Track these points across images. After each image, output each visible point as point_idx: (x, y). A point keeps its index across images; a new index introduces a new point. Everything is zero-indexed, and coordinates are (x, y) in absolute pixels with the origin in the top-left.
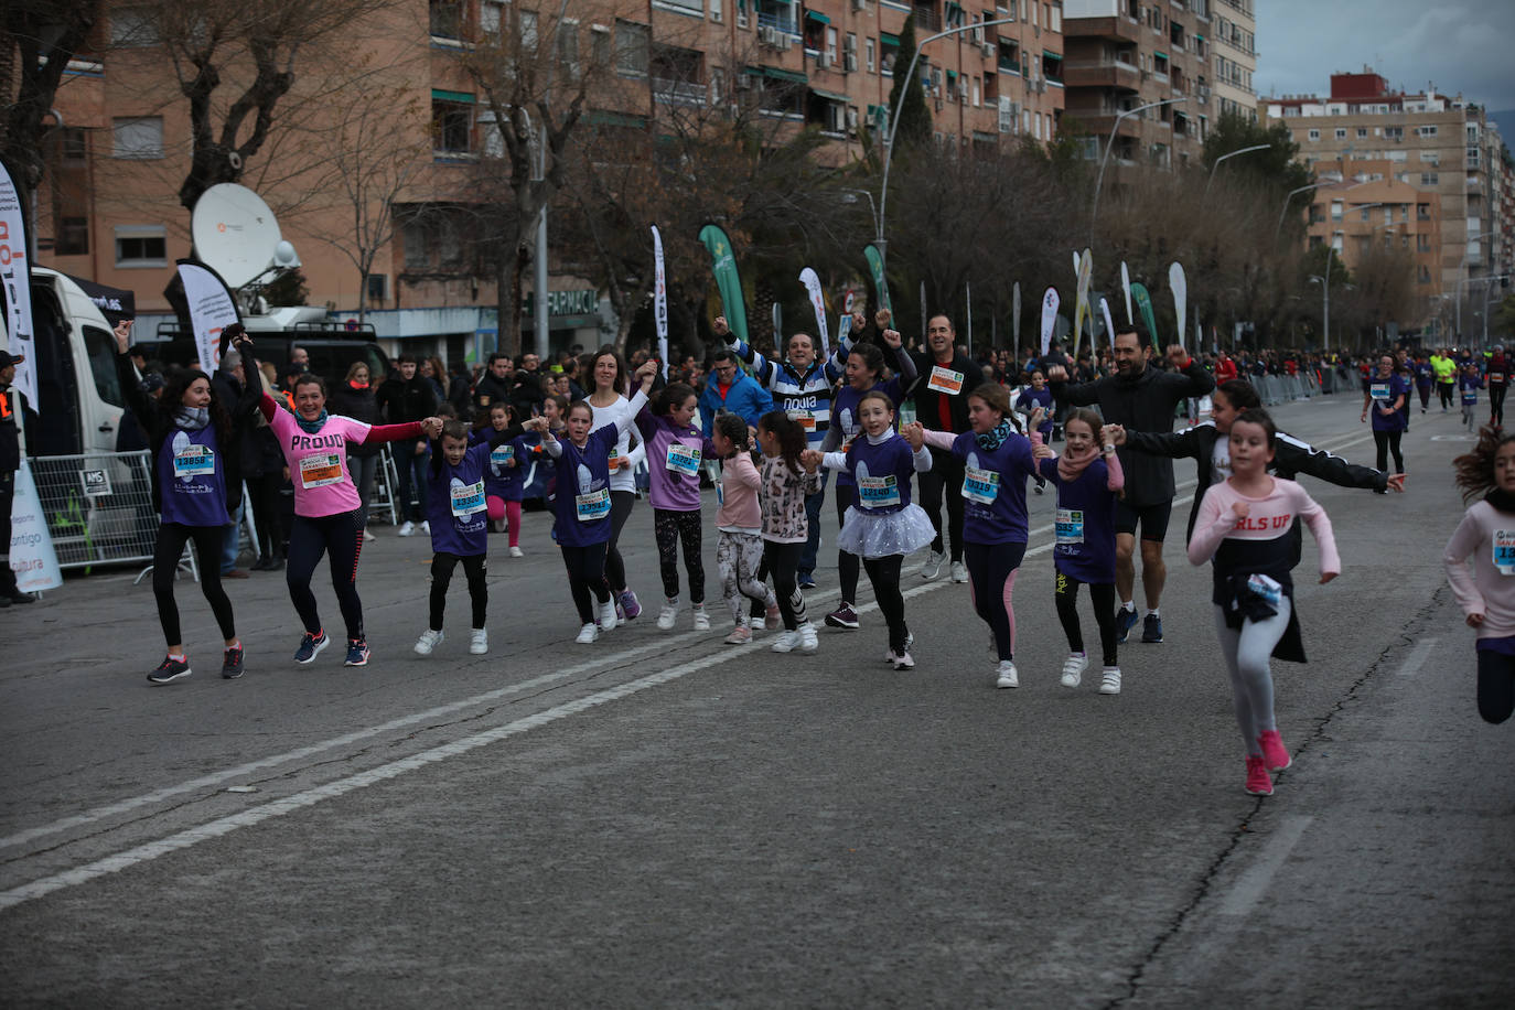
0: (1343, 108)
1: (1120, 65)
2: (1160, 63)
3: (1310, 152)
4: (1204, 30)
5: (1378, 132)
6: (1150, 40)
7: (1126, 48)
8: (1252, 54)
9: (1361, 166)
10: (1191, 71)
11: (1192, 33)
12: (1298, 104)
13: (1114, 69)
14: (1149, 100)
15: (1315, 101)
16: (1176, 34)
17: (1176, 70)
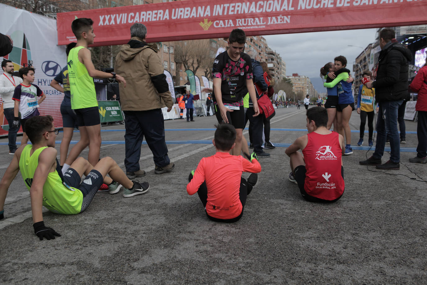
0: (294, 77)
1: (273, 72)
2: (277, 72)
3: (293, 81)
4: (281, 68)
5: (297, 80)
6: (276, 69)
7: (273, 70)
8: (285, 71)
9: (296, 83)
10: (280, 73)
11: (280, 69)
12: (289, 77)
13: (272, 73)
14: (275, 75)
15: (290, 76)
16: (278, 69)
17: (278, 73)
